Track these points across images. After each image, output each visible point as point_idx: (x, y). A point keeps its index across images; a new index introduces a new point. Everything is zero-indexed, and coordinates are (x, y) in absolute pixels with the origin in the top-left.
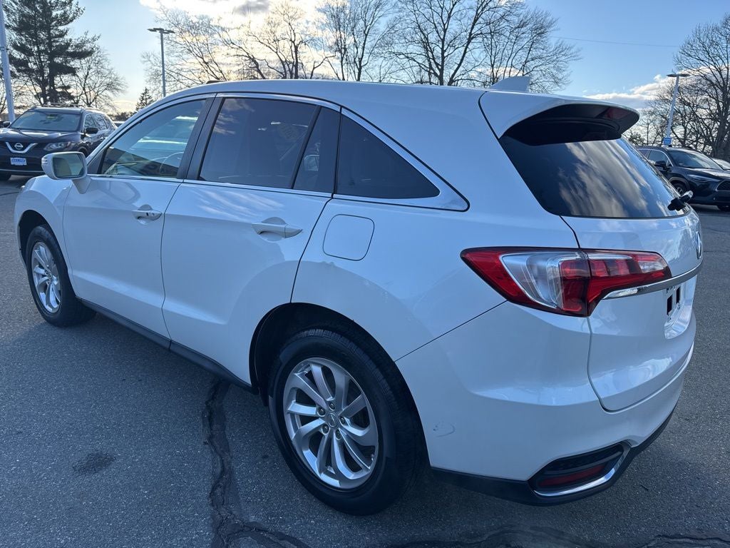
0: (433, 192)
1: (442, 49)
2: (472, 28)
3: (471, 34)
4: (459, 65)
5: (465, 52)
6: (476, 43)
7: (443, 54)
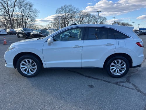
0: (129, 37)
1: (8, 8)
2: (15, 4)
3: (14, 5)
4: (13, 12)
5: (14, 9)
6: (16, 7)
7: (8, 9)
